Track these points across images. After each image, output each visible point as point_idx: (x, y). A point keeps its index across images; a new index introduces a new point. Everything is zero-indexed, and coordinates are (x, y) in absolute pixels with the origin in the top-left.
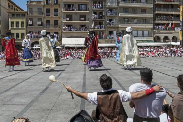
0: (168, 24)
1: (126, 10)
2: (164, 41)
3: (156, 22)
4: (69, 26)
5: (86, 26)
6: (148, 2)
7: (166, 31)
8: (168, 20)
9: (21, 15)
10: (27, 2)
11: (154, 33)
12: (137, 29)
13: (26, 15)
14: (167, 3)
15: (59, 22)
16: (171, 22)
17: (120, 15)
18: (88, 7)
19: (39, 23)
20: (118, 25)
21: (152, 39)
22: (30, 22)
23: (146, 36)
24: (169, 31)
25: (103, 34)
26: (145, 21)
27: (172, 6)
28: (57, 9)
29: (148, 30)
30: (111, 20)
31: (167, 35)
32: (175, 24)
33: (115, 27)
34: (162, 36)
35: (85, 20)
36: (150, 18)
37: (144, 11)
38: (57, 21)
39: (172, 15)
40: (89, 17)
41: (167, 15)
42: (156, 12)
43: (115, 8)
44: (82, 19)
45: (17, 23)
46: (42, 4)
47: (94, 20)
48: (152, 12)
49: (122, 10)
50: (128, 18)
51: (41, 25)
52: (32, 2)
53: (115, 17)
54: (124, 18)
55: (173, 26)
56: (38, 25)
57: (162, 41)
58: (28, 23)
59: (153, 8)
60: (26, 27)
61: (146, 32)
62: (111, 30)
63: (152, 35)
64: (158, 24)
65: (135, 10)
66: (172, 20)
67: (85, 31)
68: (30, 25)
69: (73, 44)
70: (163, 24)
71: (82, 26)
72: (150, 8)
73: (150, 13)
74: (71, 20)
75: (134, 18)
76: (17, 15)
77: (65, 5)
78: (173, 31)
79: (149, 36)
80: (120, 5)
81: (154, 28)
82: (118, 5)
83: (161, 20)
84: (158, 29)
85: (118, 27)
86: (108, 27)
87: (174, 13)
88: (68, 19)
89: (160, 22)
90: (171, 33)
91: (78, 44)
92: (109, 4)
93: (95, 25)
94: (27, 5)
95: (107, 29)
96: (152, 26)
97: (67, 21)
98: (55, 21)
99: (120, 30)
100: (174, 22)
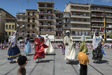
0: (99, 28)
1: (75, 19)
3: (92, 27)
6: (88, 15)
8: (99, 26)
9: (12, 21)
10: (17, 13)
11: (91, 33)
12: (82, 31)
13: (16, 21)
14: (98, 16)
16: (101, 27)
17: (71, 22)
18: (53, 17)
19: (23, 26)
21: (90, 37)
22: (18, 25)
23: (87, 35)
25: (61, 33)
26: (86, 26)
27: (101, 18)
28: (34, 18)
29: (88, 31)
30: (66, 26)
35: (51, 25)
36: (89, 25)
37: (85, 20)
38: (34, 25)
40: (53, 23)
41: (98, 23)
42: (92, 21)
43: (68, 18)
44: (49, 24)
45: (10, 25)
46: (26, 15)
47: (56, 25)
48: (90, 21)
49: (73, 19)
50: (76, 24)
52: (20, 14)
53: (68, 23)
54: (74, 24)
55: (102, 29)
58: (16, 26)
59: (91, 19)
60: (15, 28)
61: (87, 33)
63: (90, 35)
65: (80, 20)
66: (101, 26)
68: (17, 27)
70: (97, 28)
72: (89, 19)
73: (89, 21)
74: (42, 24)
75: (80, 24)
76: (10, 21)
77: (39, 16)
78: (103, 33)
79: (89, 35)
80: (71, 16)
81: (91, 30)
82: (70, 17)
83: (95, 26)
85: (70, 29)
88: (41, 24)
92: (65, 16)
94: (17, 16)
97: (40, 25)
99: (71, 31)
100: (102, 27)
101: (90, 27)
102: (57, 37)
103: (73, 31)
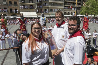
0: (70, 7)
2: (68, 14)
3: (65, 5)
4: (24, 5)
5: (33, 6)
7: (69, 10)
8: (69, 5)
11: (64, 11)
12: (57, 9)
15: (18, 3)
17: (50, 1)
19: (5, 3)
20: (49, 6)
24: (70, 10)
25: (42, 10)
26: (60, 5)
29: (62, 9)
30: (45, 4)
31: (69, 12)
32: (72, 7)
33: (47, 7)
34: (67, 12)
36: (63, 3)
38: (16, 2)
39: (71, 3)
40: (34, 1)
41: (69, 2)
42: (65, 1)
44: (31, 2)
47: (37, 3)
50: (53, 3)
51: (6, 4)
53: (47, 2)
54: (52, 3)
55: (71, 8)
56: (4, 4)
57: (67, 14)
62: (45, 8)
64: (66, 7)
67: (33, 9)
69: (27, 16)
70: (68, 7)
71: (31, 6)
73: (62, 1)
78: (71, 10)
81: (64, 8)
84: (66, 9)
85: (49, 7)
86: (44, 7)
87: (72, 2)
88: (23, 2)
89: (67, 5)
90: (70, 11)
91: (30, 16)
93: (38, 6)
95: (44, 8)
96: (63, 7)
97: (22, 2)
98: (14, 2)
99: (50, 8)
100: (72, 6)
101: (63, 6)
102: (39, 14)
103: (51, 8)
